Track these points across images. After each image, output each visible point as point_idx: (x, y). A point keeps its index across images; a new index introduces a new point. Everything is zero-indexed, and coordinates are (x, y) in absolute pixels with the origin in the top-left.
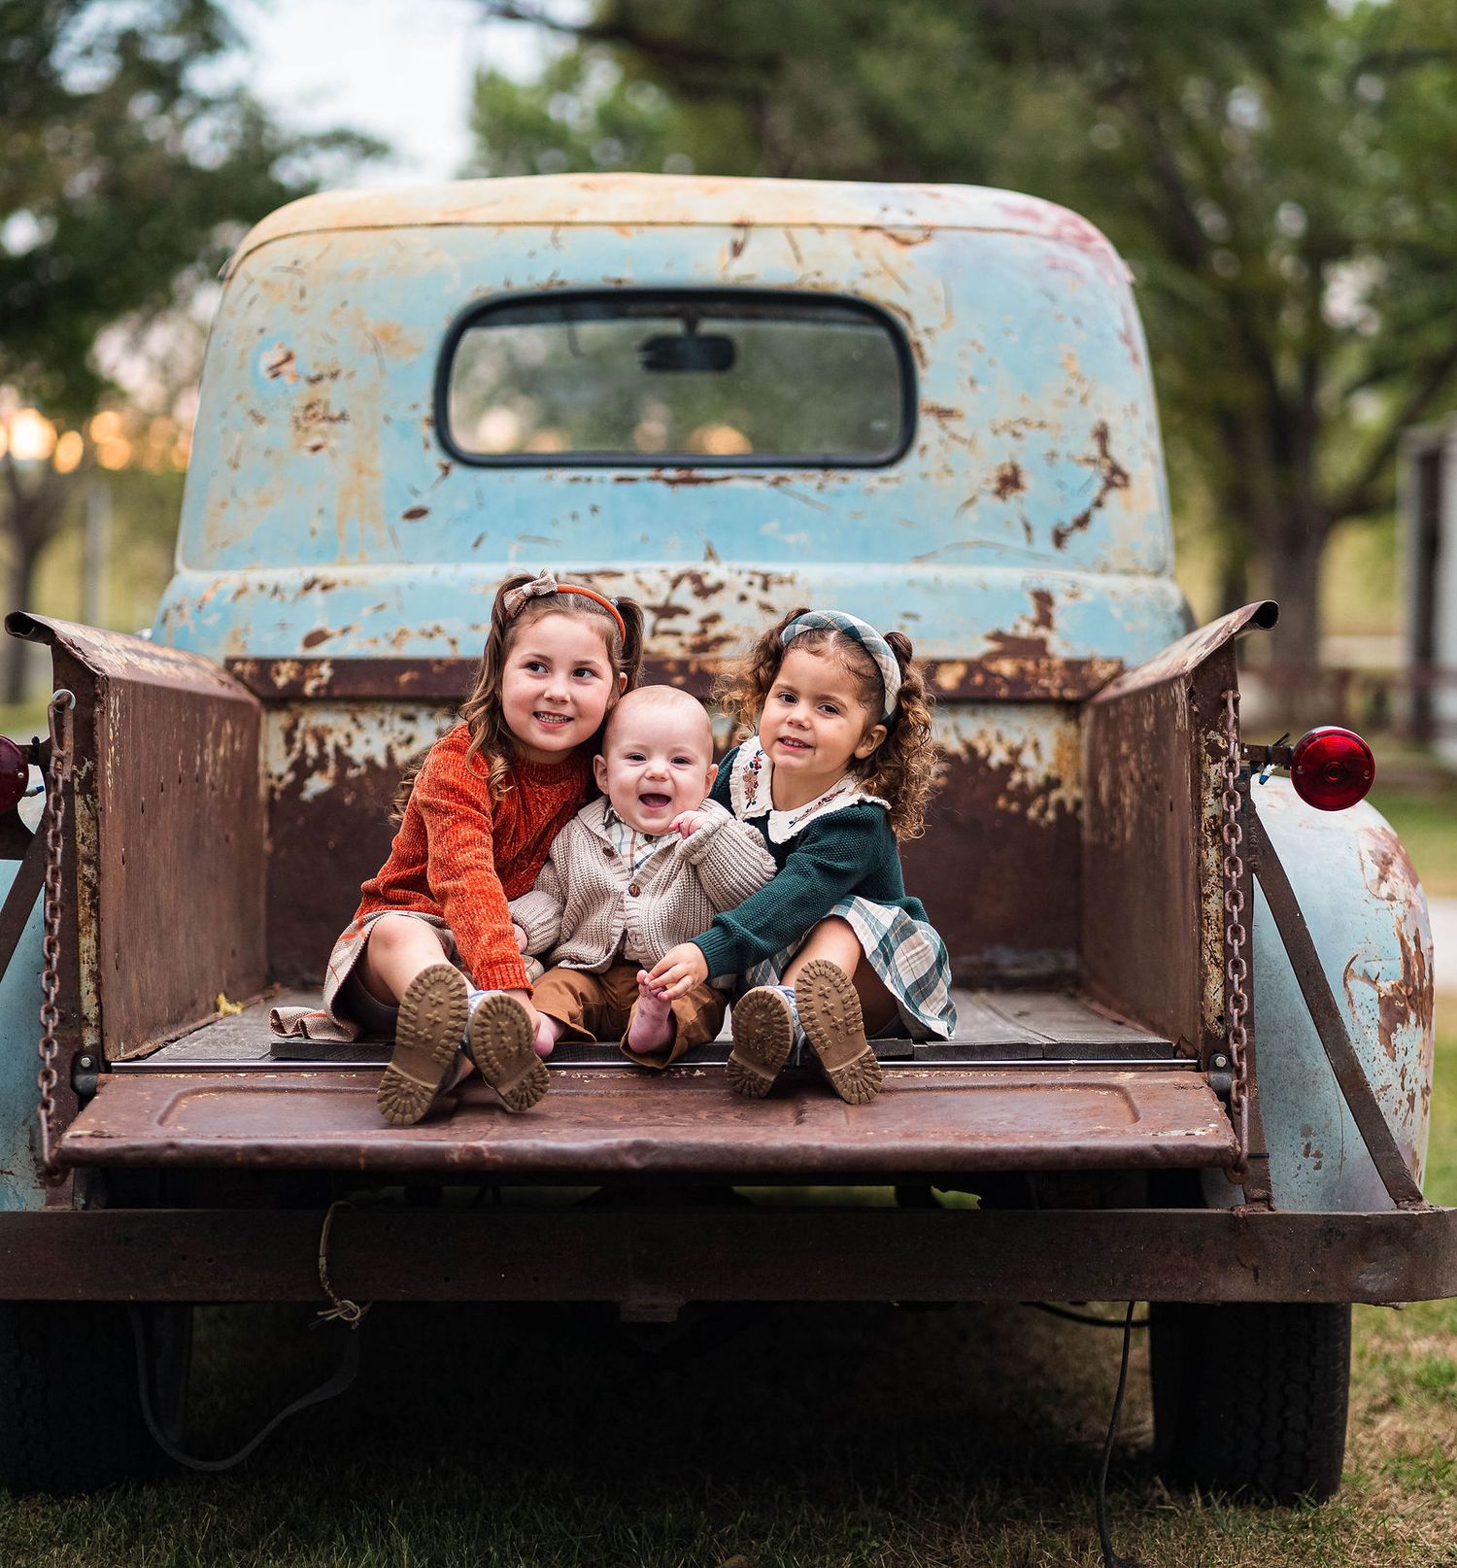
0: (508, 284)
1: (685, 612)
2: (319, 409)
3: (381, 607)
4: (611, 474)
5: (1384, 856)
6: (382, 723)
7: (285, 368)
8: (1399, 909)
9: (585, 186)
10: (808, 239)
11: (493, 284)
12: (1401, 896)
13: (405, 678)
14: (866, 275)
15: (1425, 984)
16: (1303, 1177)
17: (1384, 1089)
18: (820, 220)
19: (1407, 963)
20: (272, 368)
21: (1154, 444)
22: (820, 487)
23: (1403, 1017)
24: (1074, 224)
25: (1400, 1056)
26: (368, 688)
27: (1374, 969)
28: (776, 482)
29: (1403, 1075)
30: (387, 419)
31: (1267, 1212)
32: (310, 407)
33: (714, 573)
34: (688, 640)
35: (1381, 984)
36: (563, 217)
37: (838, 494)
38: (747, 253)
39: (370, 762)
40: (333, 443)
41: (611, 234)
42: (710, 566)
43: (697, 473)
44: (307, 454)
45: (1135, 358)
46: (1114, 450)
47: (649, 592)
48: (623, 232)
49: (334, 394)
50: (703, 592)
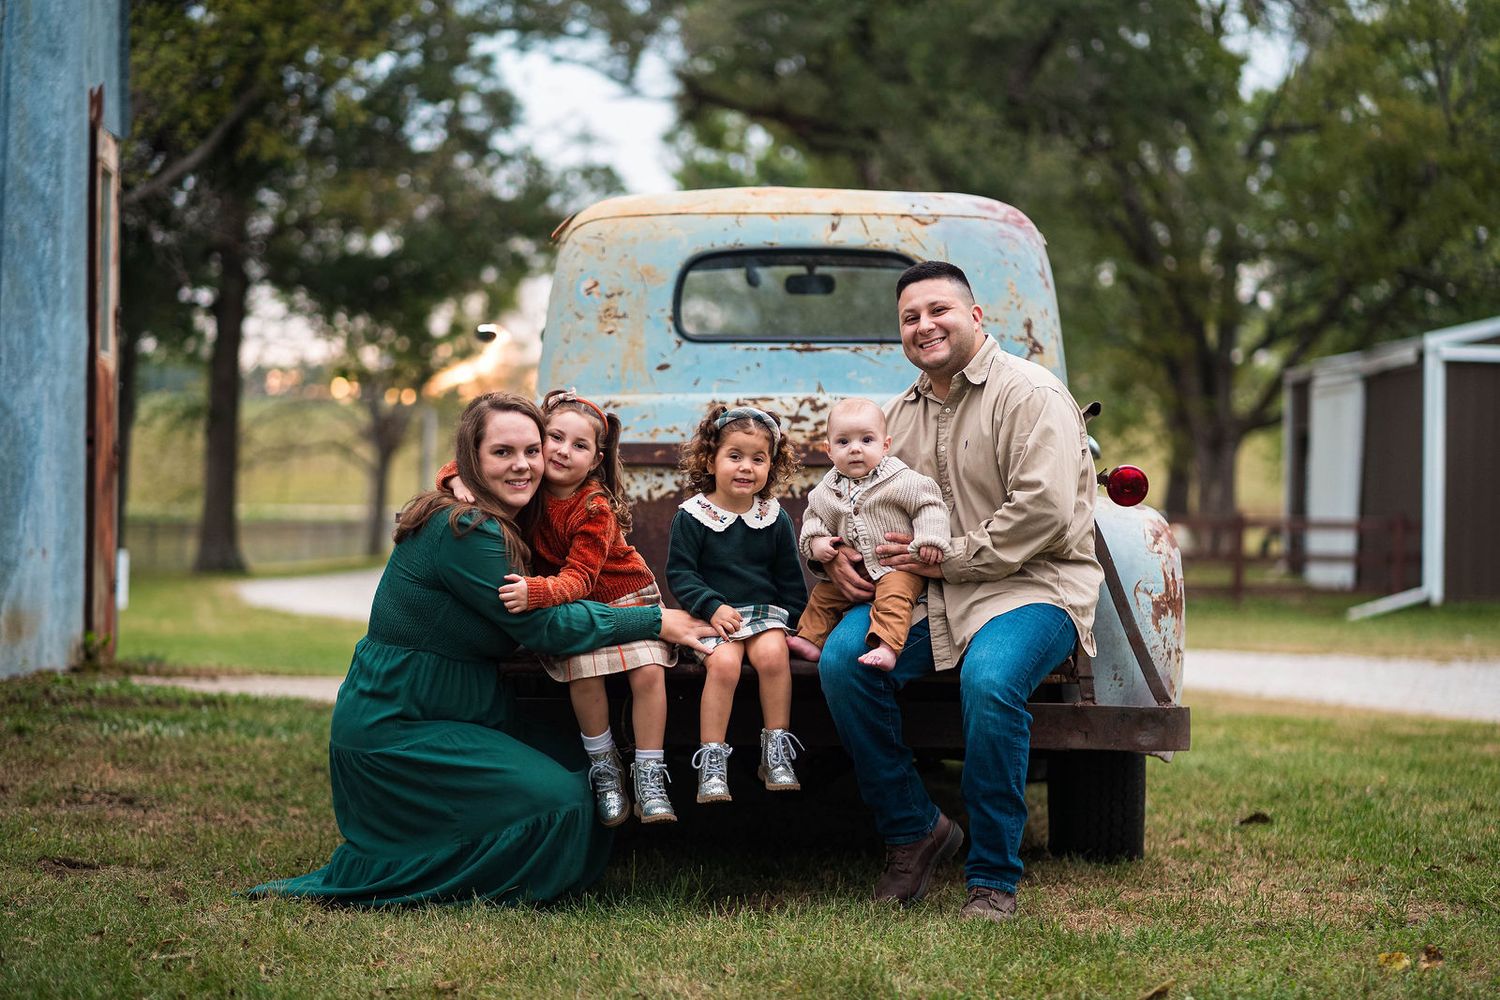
0: (713, 245)
1: (806, 419)
2: (612, 312)
3: (644, 417)
4: (767, 346)
5: (1157, 532)
6: (645, 478)
7: (594, 290)
8: (1163, 558)
9: (754, 194)
10: (872, 222)
11: (705, 245)
12: (1165, 552)
13: (658, 453)
14: (903, 241)
15: (1177, 596)
16: (1113, 690)
17: (1155, 647)
18: (878, 211)
19: (1167, 585)
20: (587, 290)
21: (1058, 331)
22: (878, 353)
23: (1165, 612)
24: (1013, 213)
25: (1163, 631)
26: (638, 459)
27: (1150, 587)
28: (855, 351)
29: (1165, 640)
30: (648, 317)
31: (1092, 705)
32: (608, 310)
33: (822, 398)
34: (808, 434)
35: (1153, 595)
36: (742, 210)
37: (888, 356)
38: (839, 229)
39: (639, 498)
40: (620, 330)
41: (768, 217)
42: (820, 395)
43: (813, 346)
44: (605, 335)
45: (1047, 284)
46: (1034, 333)
47: (788, 409)
48: (773, 218)
49: (621, 304)
50: (816, 409)
